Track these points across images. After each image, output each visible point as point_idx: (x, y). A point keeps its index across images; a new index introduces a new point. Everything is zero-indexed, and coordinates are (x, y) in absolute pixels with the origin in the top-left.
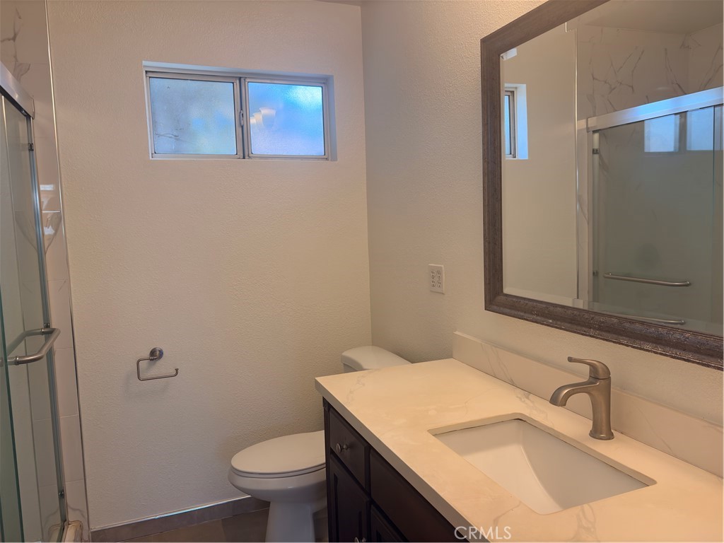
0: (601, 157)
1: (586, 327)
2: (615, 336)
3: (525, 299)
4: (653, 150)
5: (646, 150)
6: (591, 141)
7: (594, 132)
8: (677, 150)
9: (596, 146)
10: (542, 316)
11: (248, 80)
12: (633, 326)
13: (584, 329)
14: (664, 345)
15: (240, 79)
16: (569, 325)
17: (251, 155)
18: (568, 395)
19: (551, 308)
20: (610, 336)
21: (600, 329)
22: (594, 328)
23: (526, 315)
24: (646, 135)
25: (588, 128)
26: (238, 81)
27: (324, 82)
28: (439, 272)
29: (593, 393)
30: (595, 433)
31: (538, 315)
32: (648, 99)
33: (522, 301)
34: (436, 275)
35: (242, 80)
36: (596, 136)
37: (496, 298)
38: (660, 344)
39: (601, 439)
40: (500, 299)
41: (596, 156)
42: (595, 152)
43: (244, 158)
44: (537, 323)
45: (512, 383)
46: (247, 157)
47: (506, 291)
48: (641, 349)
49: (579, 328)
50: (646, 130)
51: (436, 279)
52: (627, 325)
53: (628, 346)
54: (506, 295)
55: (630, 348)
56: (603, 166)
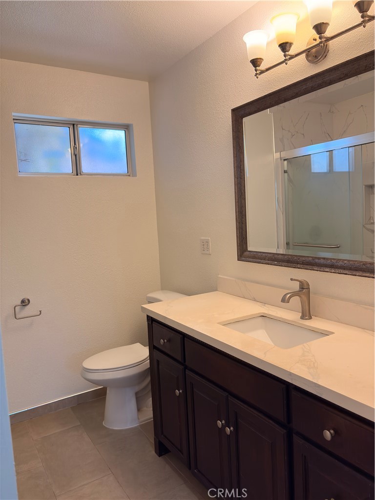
0: (288, 175)
1: (296, 264)
2: (311, 267)
3: (261, 252)
4: (315, 171)
5: (312, 171)
6: (283, 165)
7: (284, 160)
8: (328, 171)
9: (286, 169)
10: (271, 260)
11: (79, 126)
12: (319, 261)
13: (294, 265)
14: (335, 268)
15: (74, 125)
16: (287, 264)
17: (82, 173)
18: (290, 297)
19: (276, 256)
20: (308, 267)
21: (303, 263)
22: (300, 264)
23: (262, 261)
24: (312, 162)
25: (281, 158)
26: (72, 126)
27: (126, 128)
28: (207, 242)
29: (302, 296)
30: (303, 318)
31: (268, 260)
32: (312, 143)
33: (259, 254)
34: (205, 244)
35: (75, 126)
36: (286, 162)
37: (243, 253)
38: (333, 268)
39: (306, 319)
40: (246, 253)
41: (286, 174)
42: (285, 172)
43: (77, 175)
44: (268, 264)
45: (255, 300)
46: (79, 174)
47: (249, 249)
48: (324, 271)
49: (292, 264)
50: (312, 160)
51: (205, 246)
52: (317, 260)
53: (317, 271)
54: (250, 251)
55: (319, 272)
56: (290, 180)
